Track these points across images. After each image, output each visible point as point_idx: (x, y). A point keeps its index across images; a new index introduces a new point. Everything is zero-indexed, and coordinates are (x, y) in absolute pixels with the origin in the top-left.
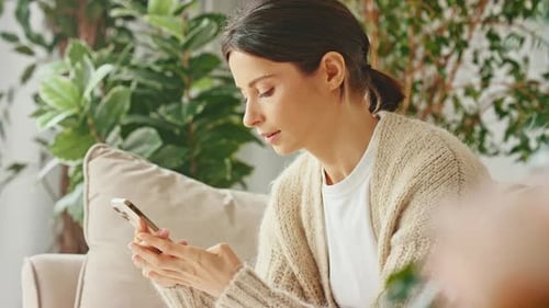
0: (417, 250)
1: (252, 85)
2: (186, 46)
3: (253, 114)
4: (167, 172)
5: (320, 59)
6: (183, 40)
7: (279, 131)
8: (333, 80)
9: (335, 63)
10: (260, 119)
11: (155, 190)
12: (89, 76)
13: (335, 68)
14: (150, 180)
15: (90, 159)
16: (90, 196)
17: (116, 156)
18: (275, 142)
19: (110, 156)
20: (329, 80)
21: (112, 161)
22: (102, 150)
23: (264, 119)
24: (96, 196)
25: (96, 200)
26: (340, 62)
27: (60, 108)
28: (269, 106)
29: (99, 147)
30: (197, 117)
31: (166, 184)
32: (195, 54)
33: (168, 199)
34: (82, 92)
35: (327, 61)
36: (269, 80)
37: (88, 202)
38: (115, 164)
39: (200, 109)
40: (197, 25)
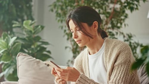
1: (76, 28)
2: (34, 33)
4: (38, 60)
5: (93, 23)
6: (33, 32)
7: (81, 40)
8: (95, 28)
11: (36, 64)
12: (10, 40)
15: (18, 56)
16: (19, 65)
20: (94, 28)
21: (24, 57)
22: (21, 54)
24: (20, 65)
25: (20, 66)
27: (2, 48)
30: (38, 51)
31: (38, 62)
32: (36, 35)
34: (8, 44)
37: (18, 67)
38: (25, 57)
39: (38, 49)
40: (36, 28)
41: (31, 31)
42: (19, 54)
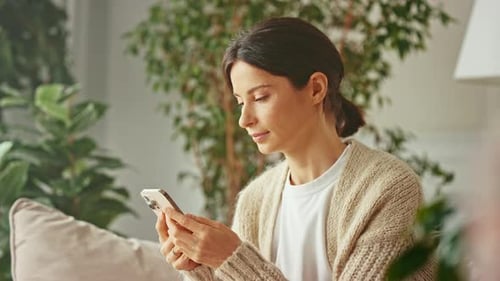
0: (380, 251)
1: (251, 92)
2: (73, 129)
3: (248, 116)
4: (82, 224)
6: (69, 123)
7: (268, 132)
8: (317, 96)
9: (320, 81)
10: (253, 121)
11: (74, 237)
13: (319, 85)
14: (69, 229)
15: (15, 211)
16: (17, 242)
17: (37, 209)
18: (261, 142)
19: (33, 209)
20: (314, 95)
21: (35, 213)
22: (25, 204)
23: (257, 121)
24: (22, 242)
25: (24, 246)
26: (324, 81)
28: (263, 111)
29: (22, 202)
32: (78, 136)
33: (86, 244)
35: (314, 79)
36: (266, 89)
37: (15, 248)
38: (38, 216)
39: (87, 182)
40: (80, 112)
41: (60, 123)
42: (19, 204)
